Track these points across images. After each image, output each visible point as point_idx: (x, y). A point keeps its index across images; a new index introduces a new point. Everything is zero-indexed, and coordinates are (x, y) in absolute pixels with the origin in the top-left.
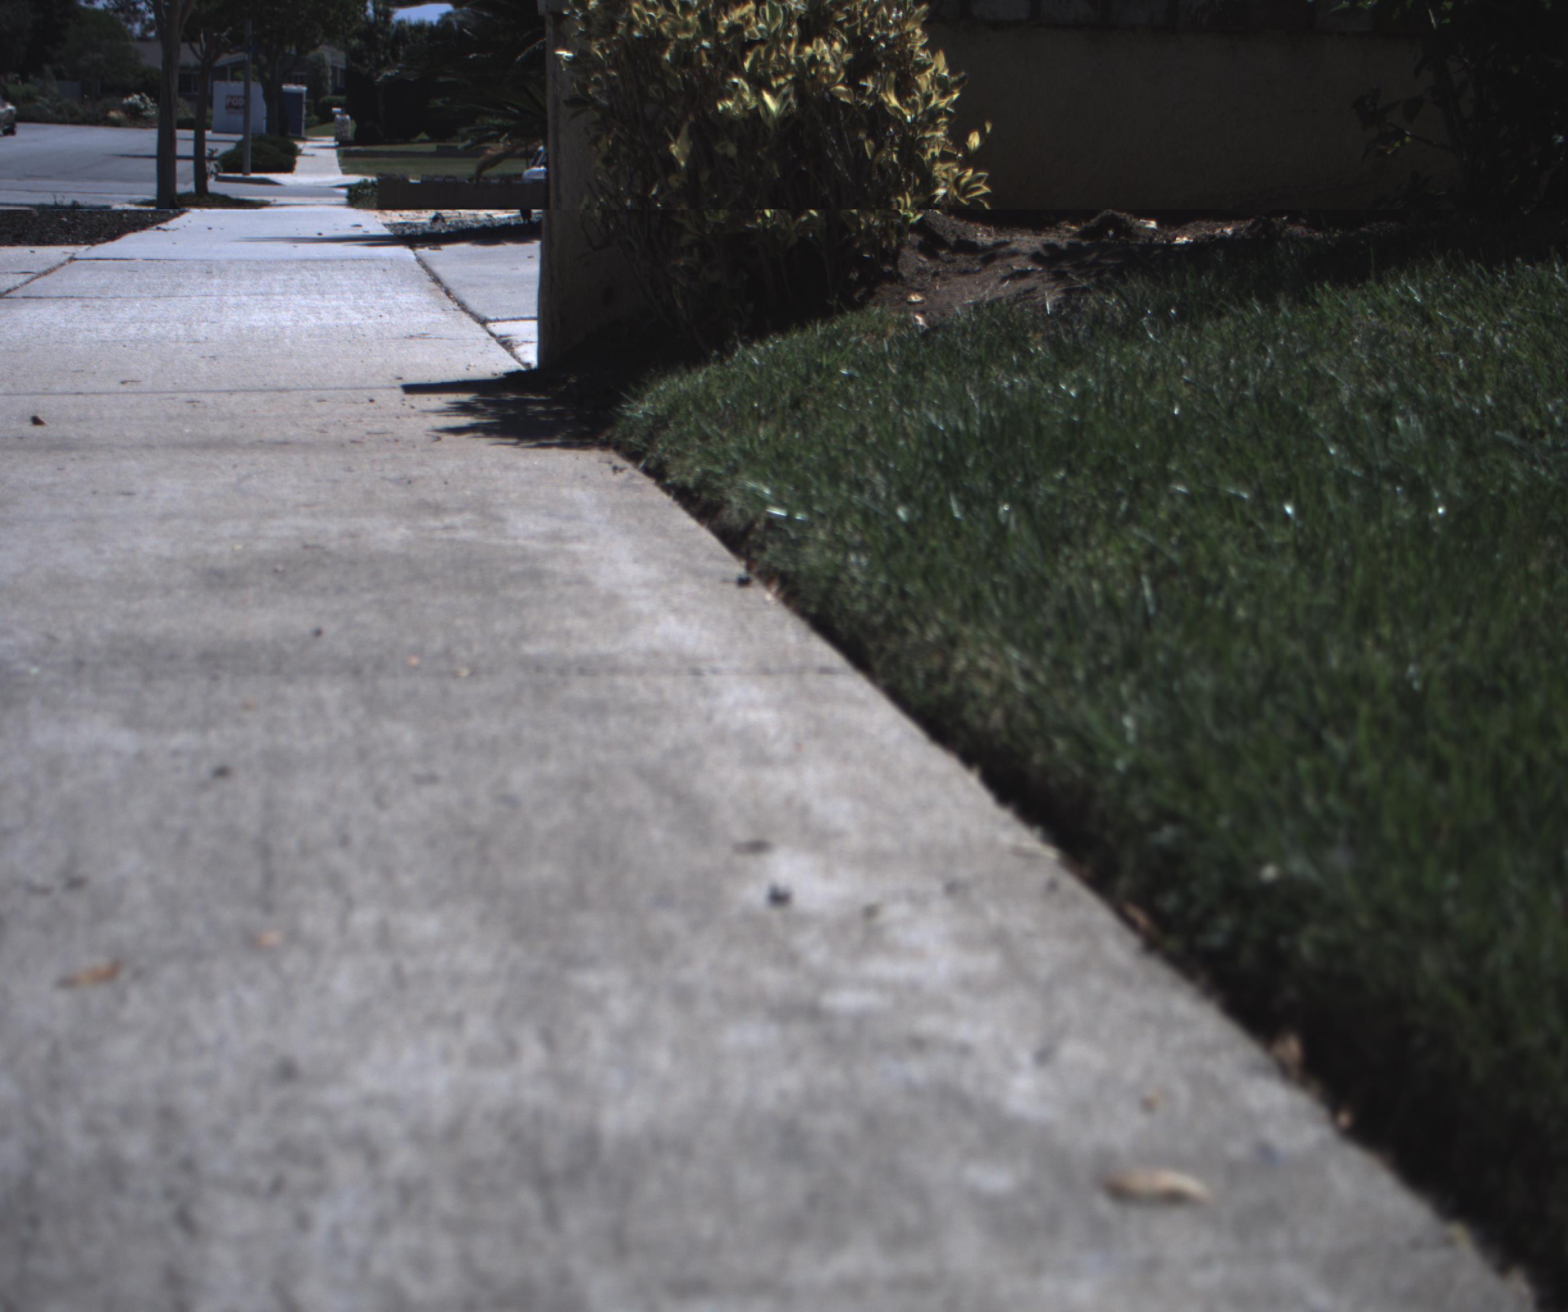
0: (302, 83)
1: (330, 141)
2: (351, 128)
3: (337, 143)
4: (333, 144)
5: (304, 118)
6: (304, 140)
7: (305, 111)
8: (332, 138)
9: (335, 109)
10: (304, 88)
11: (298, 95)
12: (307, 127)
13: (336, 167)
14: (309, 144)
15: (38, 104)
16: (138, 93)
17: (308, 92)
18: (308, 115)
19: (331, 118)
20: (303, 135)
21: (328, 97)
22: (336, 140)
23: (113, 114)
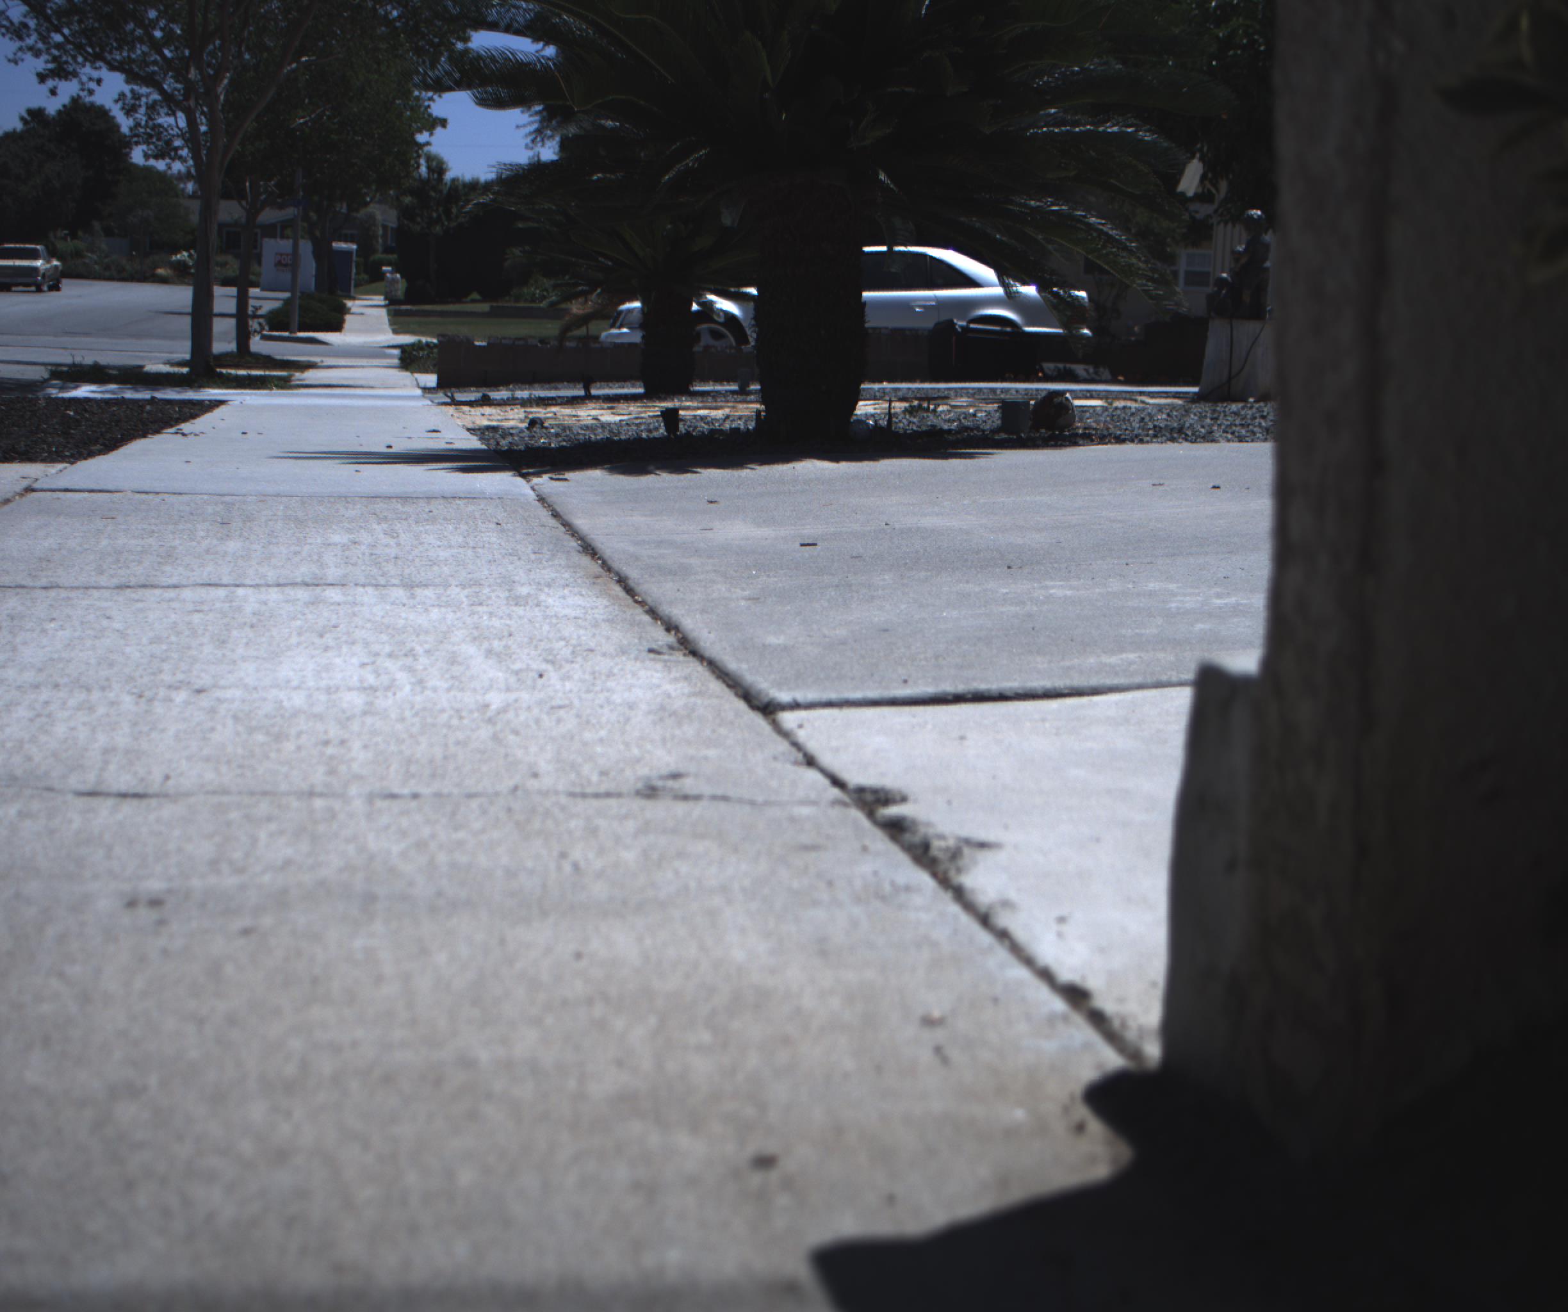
0: (352, 241)
1: (380, 300)
2: (400, 286)
3: (387, 302)
4: (383, 303)
5: (353, 276)
6: (353, 298)
7: (354, 271)
8: (382, 297)
9: (384, 268)
10: (355, 247)
11: (347, 254)
12: (356, 286)
13: (387, 326)
14: (358, 302)
15: (87, 261)
16: (187, 250)
17: (357, 250)
18: (357, 273)
19: (381, 277)
20: (352, 294)
21: (379, 256)
22: (386, 299)
23: (160, 271)
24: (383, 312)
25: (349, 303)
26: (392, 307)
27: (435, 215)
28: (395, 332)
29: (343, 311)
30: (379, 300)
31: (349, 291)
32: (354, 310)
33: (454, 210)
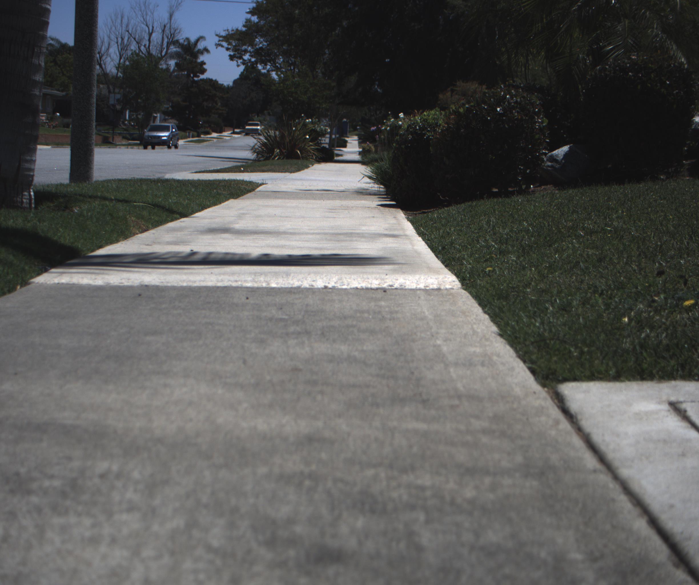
24: (356, 143)
25: (347, 139)
26: (360, 141)
27: (372, 114)
28: (359, 148)
29: (346, 142)
30: (356, 138)
31: (346, 134)
32: (349, 141)
33: (378, 112)
